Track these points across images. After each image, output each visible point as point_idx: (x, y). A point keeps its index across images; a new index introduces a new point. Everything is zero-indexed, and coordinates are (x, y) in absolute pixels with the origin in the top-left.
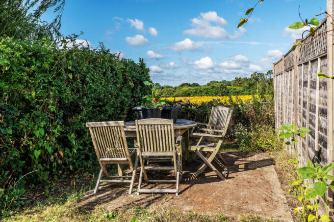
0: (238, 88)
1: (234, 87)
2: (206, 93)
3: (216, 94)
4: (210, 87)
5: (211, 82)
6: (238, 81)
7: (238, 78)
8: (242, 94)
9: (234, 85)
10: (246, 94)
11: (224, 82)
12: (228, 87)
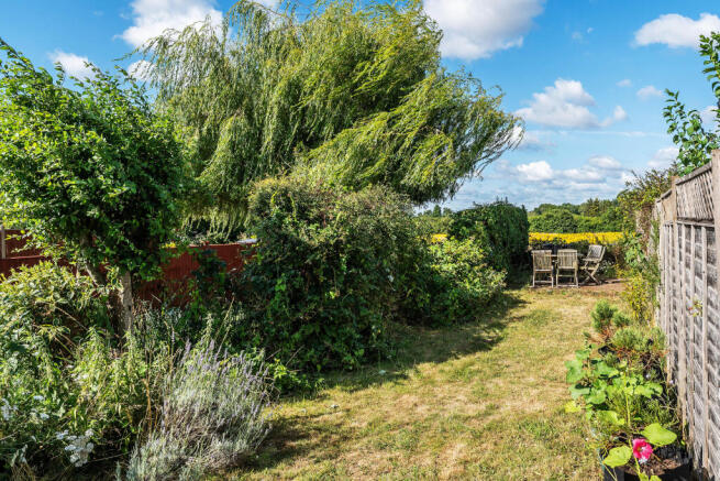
0: (594, 220)
1: (587, 218)
2: (537, 227)
3: (554, 229)
4: (544, 216)
5: (542, 206)
6: (594, 207)
7: (594, 199)
8: (601, 230)
9: (587, 213)
10: (608, 230)
11: (566, 206)
12: (575, 216)
